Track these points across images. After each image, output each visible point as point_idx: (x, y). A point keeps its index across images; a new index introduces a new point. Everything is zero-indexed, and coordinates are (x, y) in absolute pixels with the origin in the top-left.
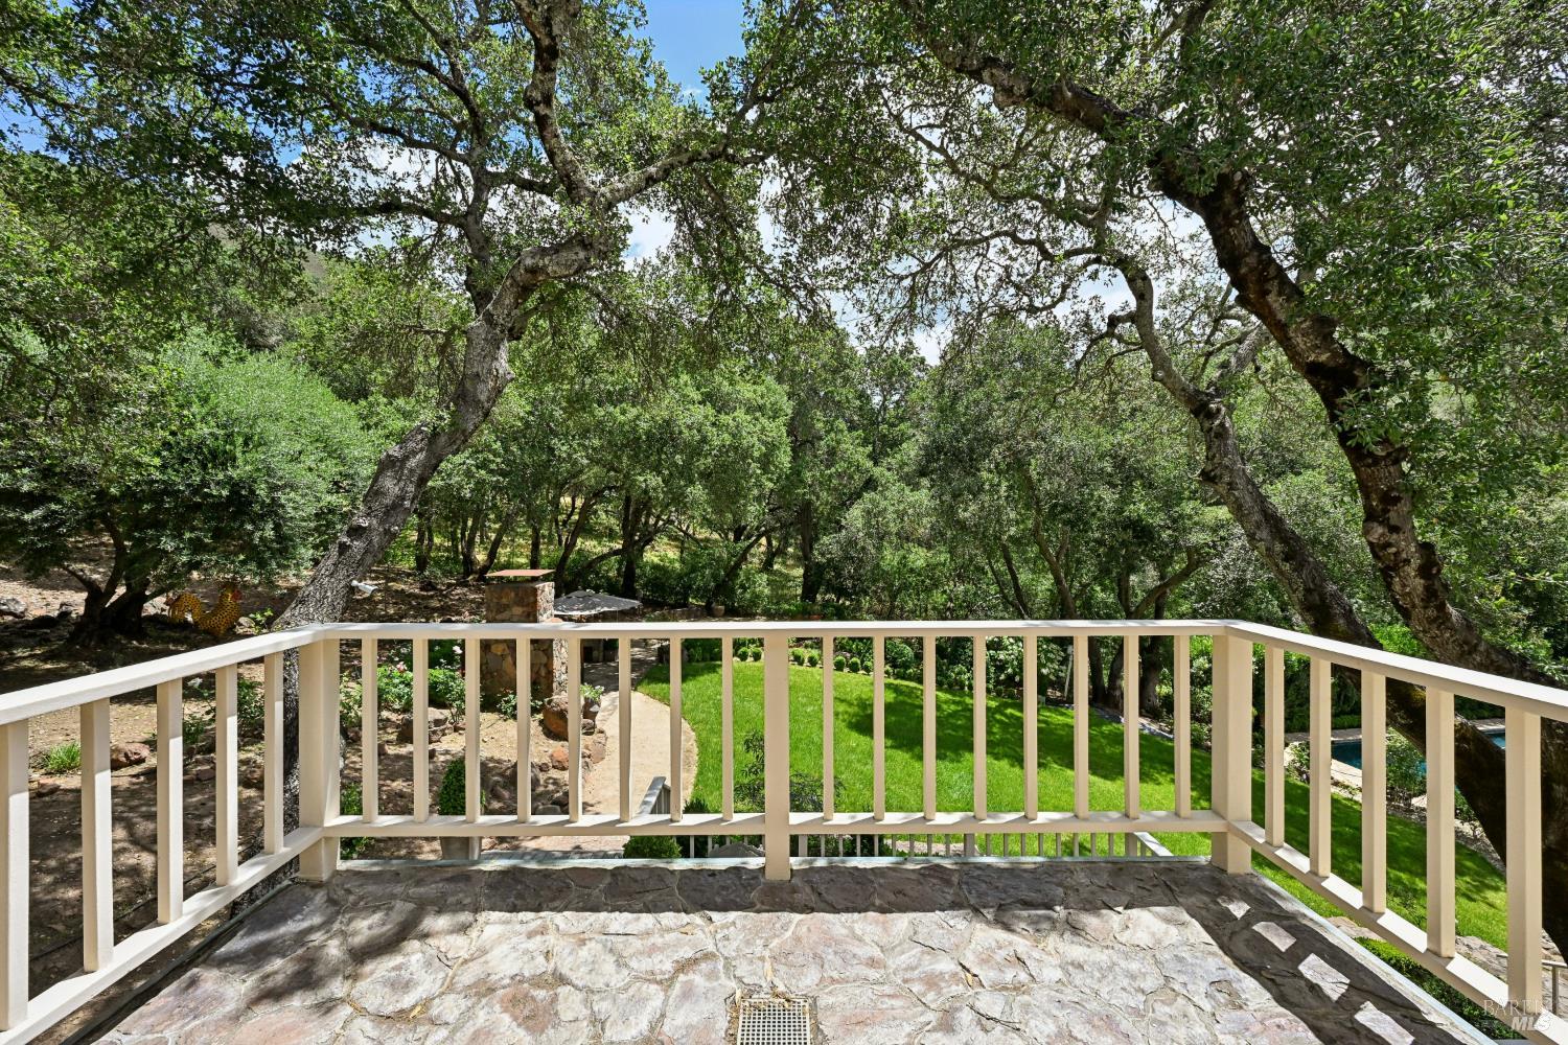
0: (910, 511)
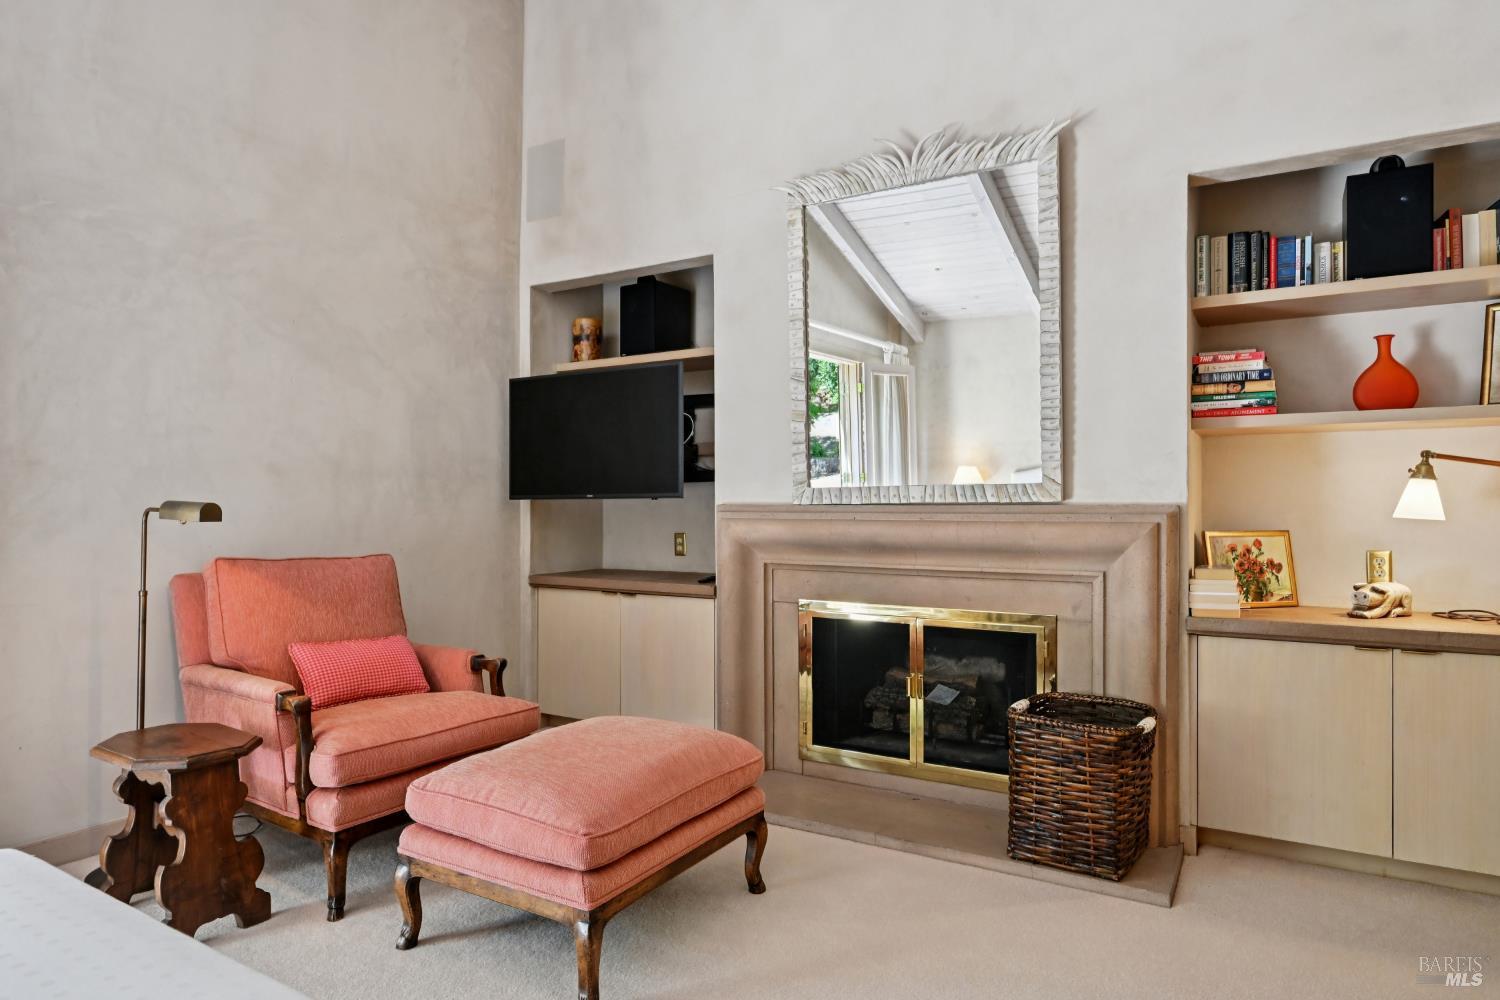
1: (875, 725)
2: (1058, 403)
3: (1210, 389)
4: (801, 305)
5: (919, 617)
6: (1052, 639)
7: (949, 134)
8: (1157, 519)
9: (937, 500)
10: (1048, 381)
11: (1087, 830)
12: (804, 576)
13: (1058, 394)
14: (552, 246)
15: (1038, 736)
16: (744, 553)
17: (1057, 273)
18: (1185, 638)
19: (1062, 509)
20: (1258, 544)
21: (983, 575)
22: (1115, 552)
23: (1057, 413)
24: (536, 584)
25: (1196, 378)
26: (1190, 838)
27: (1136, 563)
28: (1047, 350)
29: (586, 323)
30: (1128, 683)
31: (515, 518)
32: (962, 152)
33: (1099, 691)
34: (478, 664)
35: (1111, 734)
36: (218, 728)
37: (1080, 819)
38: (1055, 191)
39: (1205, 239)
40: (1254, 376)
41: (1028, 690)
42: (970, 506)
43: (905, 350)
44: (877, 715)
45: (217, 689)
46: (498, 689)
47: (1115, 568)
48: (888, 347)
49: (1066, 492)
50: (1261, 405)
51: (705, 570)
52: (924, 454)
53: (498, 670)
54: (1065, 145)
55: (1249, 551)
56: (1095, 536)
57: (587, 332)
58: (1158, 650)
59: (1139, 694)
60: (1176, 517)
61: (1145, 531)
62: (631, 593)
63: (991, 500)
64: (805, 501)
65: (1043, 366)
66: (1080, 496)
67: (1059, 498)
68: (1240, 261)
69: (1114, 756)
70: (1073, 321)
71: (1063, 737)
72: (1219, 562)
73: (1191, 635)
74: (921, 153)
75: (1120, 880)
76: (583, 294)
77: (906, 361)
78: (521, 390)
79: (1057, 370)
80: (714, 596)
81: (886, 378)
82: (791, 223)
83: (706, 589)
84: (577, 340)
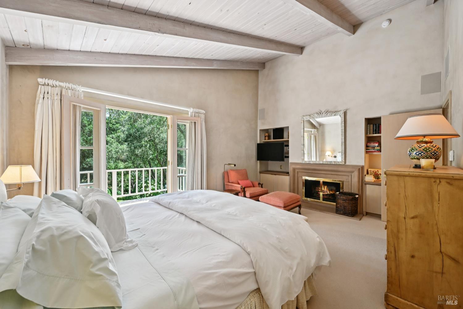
0: (120, 151)
1: (314, 195)
2: (344, 150)
3: (369, 148)
4: (303, 134)
5: (321, 180)
6: (343, 184)
7: (327, 110)
8: (359, 167)
9: (325, 163)
10: (342, 147)
11: (347, 210)
12: (303, 173)
13: (344, 149)
14: (263, 124)
15: (340, 197)
16: (294, 170)
17: (344, 132)
18: (364, 185)
19: (345, 165)
20: (378, 171)
21: (332, 174)
22: (353, 172)
23: (344, 152)
24: (260, 172)
25: (367, 146)
26: (365, 213)
27: (356, 174)
28: (342, 143)
29: (267, 134)
30: (355, 190)
31: (257, 163)
32: (329, 114)
33: (350, 192)
34: (259, 184)
35: (351, 197)
36: (236, 190)
37: (346, 208)
38: (344, 120)
39: (369, 125)
40: (376, 146)
41: (339, 191)
42: (330, 164)
43: (316, 130)
44: (314, 194)
45: (231, 185)
46: (262, 187)
47: (353, 174)
48: (313, 130)
49: (345, 162)
50: (377, 151)
51: (287, 171)
52: (320, 149)
53: (262, 185)
54: (345, 113)
55: (376, 172)
56: (349, 170)
57: (267, 135)
58: (359, 186)
59: (357, 192)
60: (363, 167)
61: (357, 169)
62: (276, 175)
63: (333, 164)
64: (304, 163)
65: (341, 145)
66: (347, 163)
67: (344, 164)
68: (375, 128)
69: (352, 200)
70: (346, 146)
71: (344, 197)
72: (371, 173)
73: (365, 184)
74: (322, 113)
75: (352, 217)
76: (267, 131)
77: (316, 132)
78: (258, 145)
79: (344, 146)
80: (289, 175)
81: (312, 136)
82: (302, 123)
83: (288, 174)
84: (265, 137)
